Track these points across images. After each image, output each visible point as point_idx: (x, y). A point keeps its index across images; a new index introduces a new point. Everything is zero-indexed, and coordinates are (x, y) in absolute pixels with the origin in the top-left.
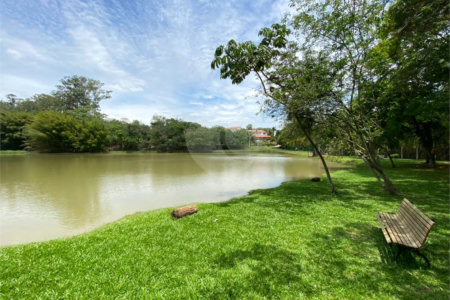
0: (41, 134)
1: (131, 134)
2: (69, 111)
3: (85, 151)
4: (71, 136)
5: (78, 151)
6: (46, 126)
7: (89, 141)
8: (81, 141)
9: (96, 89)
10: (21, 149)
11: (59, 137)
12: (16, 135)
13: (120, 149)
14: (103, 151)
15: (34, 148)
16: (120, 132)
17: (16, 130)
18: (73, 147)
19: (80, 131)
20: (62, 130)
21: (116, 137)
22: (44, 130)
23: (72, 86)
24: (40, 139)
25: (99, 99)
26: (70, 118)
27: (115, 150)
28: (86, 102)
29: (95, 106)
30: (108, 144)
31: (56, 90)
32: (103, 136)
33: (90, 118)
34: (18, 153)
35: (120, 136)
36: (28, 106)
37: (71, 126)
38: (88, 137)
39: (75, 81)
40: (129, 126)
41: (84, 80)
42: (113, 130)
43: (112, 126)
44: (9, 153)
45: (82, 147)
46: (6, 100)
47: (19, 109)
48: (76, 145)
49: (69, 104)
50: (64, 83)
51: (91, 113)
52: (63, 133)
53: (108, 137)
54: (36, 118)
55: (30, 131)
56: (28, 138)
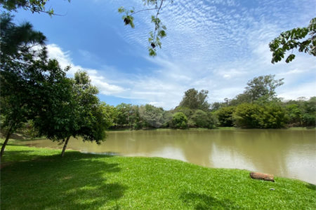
0: (240, 117)
1: (309, 111)
2: (255, 101)
3: (268, 127)
4: (257, 117)
5: (263, 127)
6: (241, 113)
7: (270, 120)
8: (264, 120)
9: (270, 81)
10: (232, 126)
11: (251, 119)
12: (229, 119)
13: (300, 126)
14: (283, 127)
15: (238, 126)
16: (297, 110)
17: (229, 117)
18: (259, 125)
19: (262, 113)
20: (251, 114)
21: (294, 116)
22: (242, 115)
23: (254, 85)
24: (240, 120)
25: (274, 88)
26: (255, 106)
27: (294, 126)
28: (265, 93)
29: (272, 93)
30: (287, 122)
31: (245, 90)
32: (281, 116)
33: (269, 103)
34: (231, 128)
35: (298, 114)
36: (234, 103)
37: (257, 110)
38: (269, 117)
39: (256, 81)
40: (306, 103)
41: (261, 78)
42: (290, 109)
43: (288, 106)
44: (227, 128)
45: (266, 125)
46: (224, 102)
47: (230, 105)
48: (261, 123)
49: (254, 96)
50: (249, 85)
51: (270, 99)
52: (252, 116)
53: (286, 115)
54: (237, 109)
55: (235, 116)
56: (235, 120)
